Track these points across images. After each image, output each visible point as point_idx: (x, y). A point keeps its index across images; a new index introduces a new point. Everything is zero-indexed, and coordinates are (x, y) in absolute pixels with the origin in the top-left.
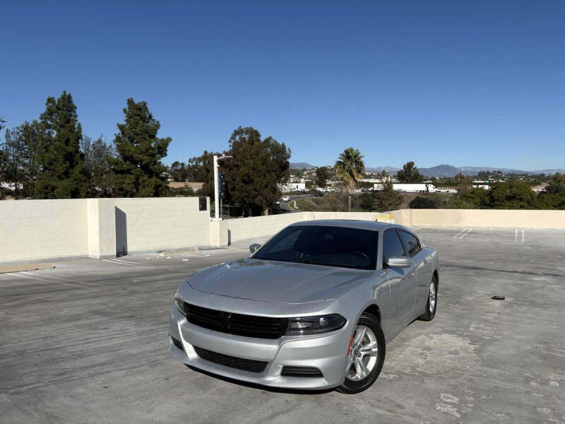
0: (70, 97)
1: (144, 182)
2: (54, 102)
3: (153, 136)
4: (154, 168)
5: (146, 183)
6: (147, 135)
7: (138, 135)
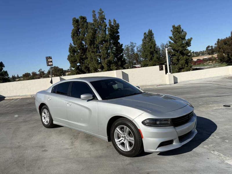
0: (151, 31)
1: (181, 58)
2: (146, 34)
3: (184, 39)
4: (185, 52)
5: (182, 59)
6: (181, 39)
7: (177, 39)
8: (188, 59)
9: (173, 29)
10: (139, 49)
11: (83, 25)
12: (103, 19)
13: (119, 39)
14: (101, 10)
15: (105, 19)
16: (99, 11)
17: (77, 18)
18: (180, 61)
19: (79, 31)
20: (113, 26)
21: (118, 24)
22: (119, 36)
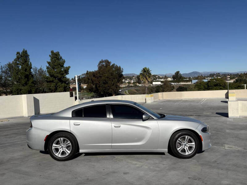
0: (26, 51)
2: (20, 54)
3: (62, 66)
4: (63, 79)
5: (60, 86)
6: (60, 66)
7: (56, 66)
8: (67, 87)
9: (52, 55)
18: (58, 88)
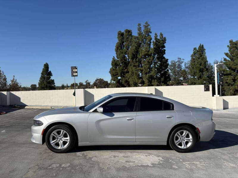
0: (203, 46)
7: (234, 56)
9: (230, 45)
10: (187, 66)
11: (127, 38)
12: (148, 32)
13: (165, 53)
14: (146, 23)
15: (151, 33)
16: (145, 25)
17: (122, 32)
19: (123, 45)
20: (158, 40)
21: (165, 38)
22: (165, 50)
